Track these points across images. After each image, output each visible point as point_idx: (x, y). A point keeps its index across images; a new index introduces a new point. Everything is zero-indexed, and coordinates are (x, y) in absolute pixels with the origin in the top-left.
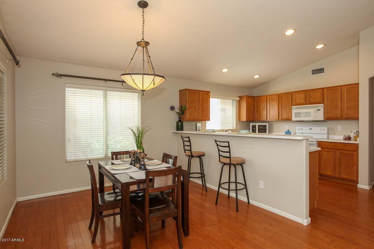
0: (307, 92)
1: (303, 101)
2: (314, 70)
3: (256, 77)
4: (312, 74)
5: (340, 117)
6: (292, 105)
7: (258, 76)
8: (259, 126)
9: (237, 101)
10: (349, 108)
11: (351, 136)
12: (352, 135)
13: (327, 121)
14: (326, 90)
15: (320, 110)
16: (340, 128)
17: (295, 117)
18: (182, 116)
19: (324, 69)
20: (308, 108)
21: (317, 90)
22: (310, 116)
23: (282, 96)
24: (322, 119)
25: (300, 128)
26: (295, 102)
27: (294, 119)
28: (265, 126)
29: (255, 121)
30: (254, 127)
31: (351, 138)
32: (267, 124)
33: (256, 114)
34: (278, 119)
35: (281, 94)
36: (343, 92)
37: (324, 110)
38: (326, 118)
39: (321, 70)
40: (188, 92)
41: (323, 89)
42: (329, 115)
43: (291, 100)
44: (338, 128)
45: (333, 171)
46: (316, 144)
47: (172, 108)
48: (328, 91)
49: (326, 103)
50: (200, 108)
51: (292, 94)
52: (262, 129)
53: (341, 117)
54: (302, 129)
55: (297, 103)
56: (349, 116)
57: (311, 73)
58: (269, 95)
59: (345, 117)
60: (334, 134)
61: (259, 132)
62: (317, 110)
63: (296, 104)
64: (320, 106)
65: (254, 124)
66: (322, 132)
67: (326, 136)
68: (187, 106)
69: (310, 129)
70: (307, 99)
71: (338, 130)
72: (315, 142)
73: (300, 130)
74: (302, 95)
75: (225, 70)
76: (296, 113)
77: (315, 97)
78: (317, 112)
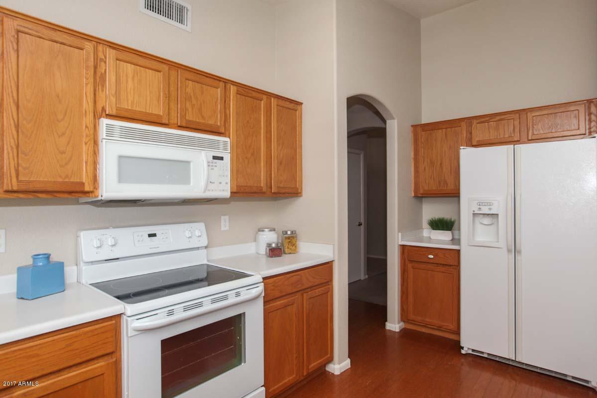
6: (98, 114)
14: (232, 89)
16: (227, 223)
24: (229, 193)
26: (118, 102)
27: (112, 188)
38: (234, 189)
42: (241, 181)
44: (223, 223)
49: (233, 136)
51: (96, 52)
62: (214, 158)
69: (150, 235)
71: (223, 229)
73: (106, 246)
77: (201, 104)
78: (212, 166)
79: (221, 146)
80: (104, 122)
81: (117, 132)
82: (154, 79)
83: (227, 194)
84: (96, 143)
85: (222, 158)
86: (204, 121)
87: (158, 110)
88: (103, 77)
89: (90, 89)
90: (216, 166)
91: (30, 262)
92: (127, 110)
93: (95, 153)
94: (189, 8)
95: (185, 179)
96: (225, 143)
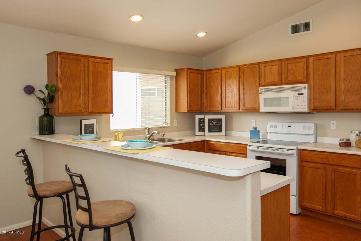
0: (283, 63)
1: (276, 79)
2: (296, 26)
3: (201, 35)
4: (292, 33)
5: (333, 107)
6: (259, 86)
7: (204, 34)
8: (210, 120)
9: (172, 77)
10: (349, 91)
11: (351, 141)
12: (353, 138)
13: (314, 113)
14: (311, 59)
16: (335, 125)
17: (265, 106)
18: (50, 106)
19: (309, 25)
20: (284, 90)
21: (299, 60)
22: (287, 105)
23: (244, 70)
24: (306, 110)
25: (274, 124)
26: (265, 80)
27: (263, 109)
28: (220, 120)
29: (204, 112)
30: (201, 122)
31: (351, 143)
32: (223, 117)
33: (205, 101)
34: (238, 108)
35: (242, 66)
36: (338, 63)
37: (310, 95)
38: (312, 107)
39: (305, 27)
40: (62, 58)
41: (308, 57)
42: (317, 104)
43: (258, 76)
44: (332, 125)
45: (323, 203)
46: (295, 155)
47: (29, 90)
48: (315, 61)
49: (312, 83)
50: (90, 89)
51: (259, 66)
52: (215, 126)
53: (336, 106)
54: (276, 127)
55: (267, 81)
56: (348, 105)
57: (290, 32)
58: (225, 68)
59: (341, 107)
60: (325, 136)
61: (210, 131)
62: (299, 94)
63: (266, 84)
65: (202, 117)
66: (306, 132)
67: (311, 139)
68: (60, 86)
69: (288, 126)
70: (283, 76)
71: (332, 128)
72: (294, 152)
73: (273, 128)
74: (275, 69)
75: (136, 18)
76: (265, 99)
77: (295, 72)
78: (298, 98)
79: (303, 89)
85: (302, 94)
86: (296, 79)
89: (258, 79)
90: (299, 98)
96: (305, 87)
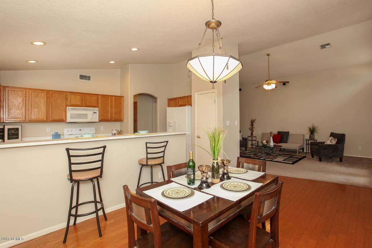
2: (82, 76)
4: (81, 79)
5: (110, 119)
8: (9, 130)
14: (100, 96)
15: (96, 113)
16: (103, 128)
17: (71, 118)
20: (85, 110)
21: (93, 95)
23: (52, 94)
25: (69, 129)
26: (70, 103)
27: (69, 120)
28: (17, 129)
32: (19, 127)
34: (45, 120)
35: (50, 91)
37: (99, 113)
38: (100, 119)
41: (98, 95)
42: (102, 118)
43: (65, 100)
48: (102, 98)
49: (100, 108)
51: (66, 94)
52: (13, 134)
54: (72, 131)
56: (116, 119)
57: (79, 78)
58: (31, 89)
59: (113, 119)
61: (9, 138)
62: (94, 113)
64: (96, 110)
69: (80, 130)
70: (83, 102)
71: (101, 129)
73: (70, 132)
76: (71, 114)
77: (91, 101)
80: (68, 107)
81: (70, 109)
82: (78, 97)
83: (98, 121)
84: (66, 111)
86: (92, 105)
87: (79, 103)
88: (68, 98)
89: (65, 102)
90: (94, 115)
91: (54, 134)
92: (72, 104)
93: (66, 113)
94: (91, 76)
95: (87, 118)
96: (97, 109)
